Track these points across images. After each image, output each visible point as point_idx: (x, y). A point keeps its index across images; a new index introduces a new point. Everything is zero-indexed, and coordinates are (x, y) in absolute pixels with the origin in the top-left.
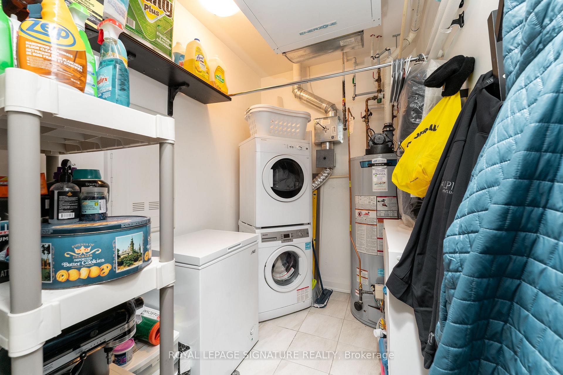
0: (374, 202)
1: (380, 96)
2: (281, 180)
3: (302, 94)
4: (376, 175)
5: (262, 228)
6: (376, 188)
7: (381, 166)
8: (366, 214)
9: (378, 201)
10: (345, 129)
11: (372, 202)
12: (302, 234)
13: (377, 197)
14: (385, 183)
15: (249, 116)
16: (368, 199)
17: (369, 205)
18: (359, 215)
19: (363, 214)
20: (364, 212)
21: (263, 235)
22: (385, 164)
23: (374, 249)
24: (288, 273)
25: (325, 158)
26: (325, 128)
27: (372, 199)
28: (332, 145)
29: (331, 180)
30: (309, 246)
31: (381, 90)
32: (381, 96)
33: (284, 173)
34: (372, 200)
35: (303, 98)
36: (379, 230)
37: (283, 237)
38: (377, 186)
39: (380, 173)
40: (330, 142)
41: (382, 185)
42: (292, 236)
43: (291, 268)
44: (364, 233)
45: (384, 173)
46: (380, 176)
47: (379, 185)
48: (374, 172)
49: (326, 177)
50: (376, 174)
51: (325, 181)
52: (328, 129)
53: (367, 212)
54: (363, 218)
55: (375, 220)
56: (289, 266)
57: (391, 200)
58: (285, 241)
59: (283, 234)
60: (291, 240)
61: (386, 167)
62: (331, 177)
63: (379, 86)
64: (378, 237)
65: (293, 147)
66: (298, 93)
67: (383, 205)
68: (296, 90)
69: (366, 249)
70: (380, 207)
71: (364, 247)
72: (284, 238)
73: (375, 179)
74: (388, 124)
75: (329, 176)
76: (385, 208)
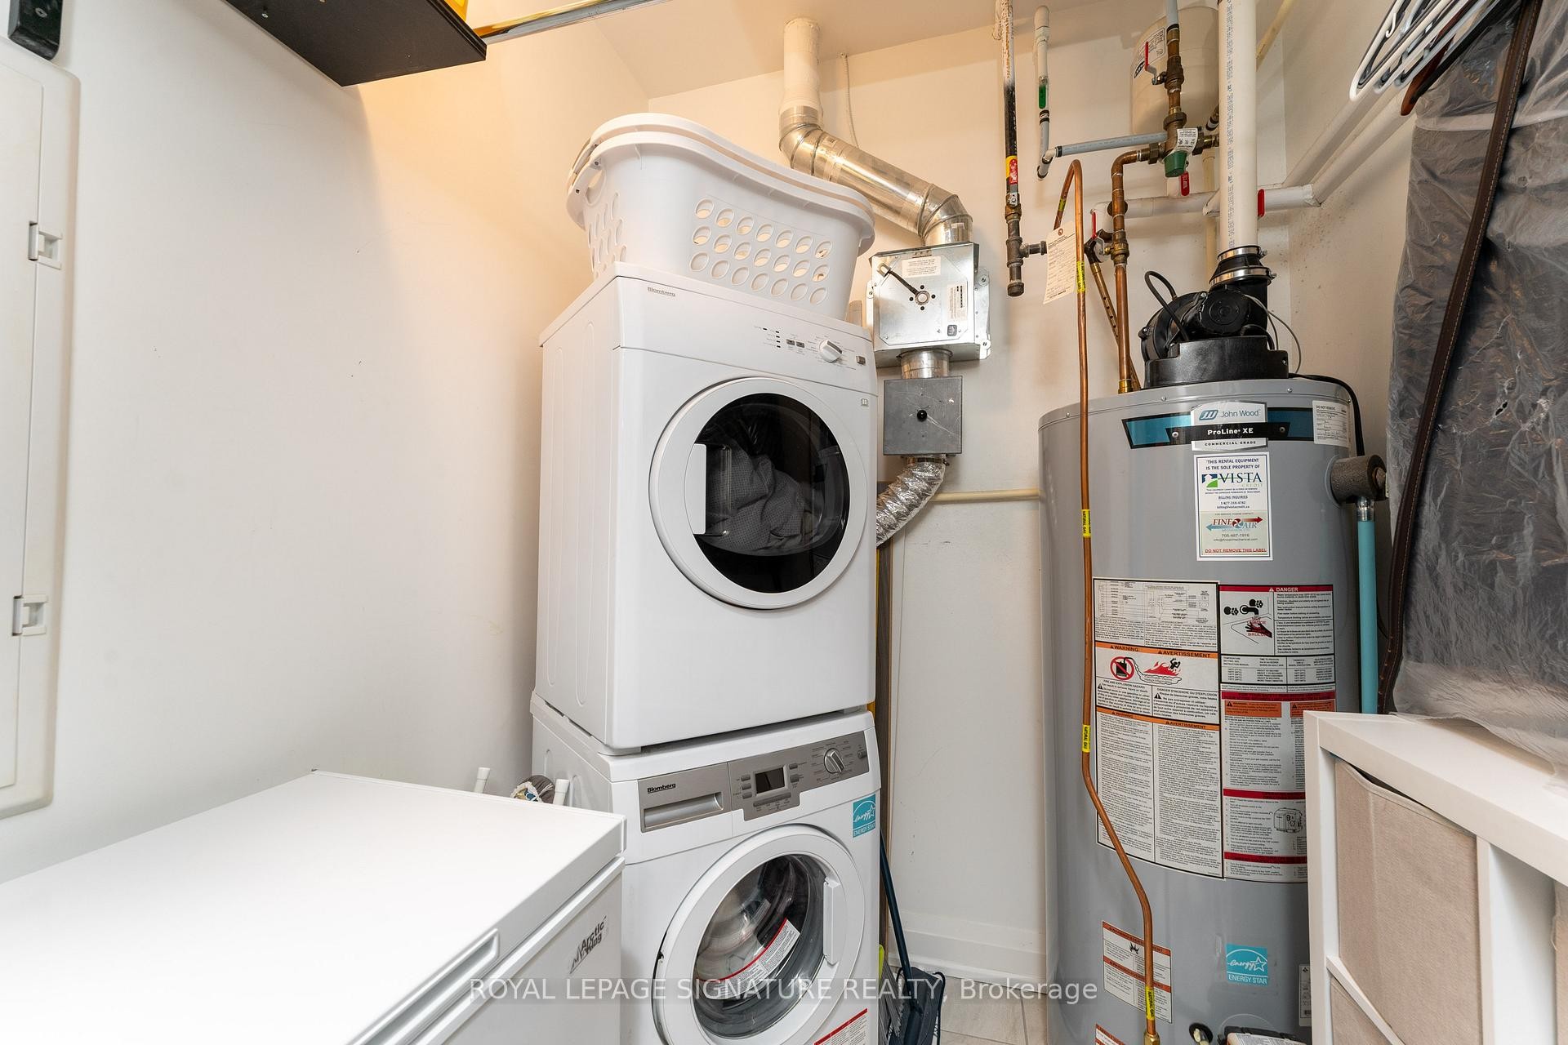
0: (1203, 615)
1: (1184, 139)
2: (742, 504)
3: (821, 152)
4: (1214, 484)
5: (647, 750)
6: (1210, 546)
7: (1235, 436)
8: (1162, 670)
9: (1227, 611)
10: (1015, 290)
11: (1193, 615)
12: (840, 764)
13: (1220, 588)
14: (1259, 520)
15: (589, 190)
16: (1170, 596)
17: (1178, 625)
18: (1119, 671)
19: (1143, 669)
20: (1145, 661)
21: (650, 790)
22: (1259, 430)
23: (1204, 844)
24: (766, 947)
25: (925, 414)
26: (919, 290)
27: (1194, 597)
28: (945, 364)
29: (939, 510)
30: (867, 815)
31: (1185, 115)
32: (1190, 139)
33: (756, 468)
34: (1192, 605)
35: (826, 169)
36: (1233, 753)
37: (753, 789)
38: (1217, 533)
39: (1236, 472)
40: (936, 350)
41: (1243, 530)
42: (794, 780)
43: (781, 924)
44: (1146, 761)
45: (1254, 471)
46: (1237, 485)
47: (1233, 530)
48: (1202, 466)
49: (922, 495)
50: (1214, 476)
51: (916, 511)
52: (933, 297)
53: (1165, 660)
54: (1142, 690)
55: (1209, 703)
56: (773, 912)
57: (1291, 602)
58: (764, 807)
59: (751, 772)
60: (790, 800)
61: (1261, 441)
62: (942, 497)
63: (1175, 99)
64: (1227, 785)
65: (801, 345)
66: (807, 147)
67: (1251, 628)
68: (797, 137)
69: (1158, 842)
70: (1235, 637)
71: (1148, 828)
72: (759, 791)
73: (1207, 504)
74: (1240, 252)
75: (934, 490)
76: (1264, 644)
